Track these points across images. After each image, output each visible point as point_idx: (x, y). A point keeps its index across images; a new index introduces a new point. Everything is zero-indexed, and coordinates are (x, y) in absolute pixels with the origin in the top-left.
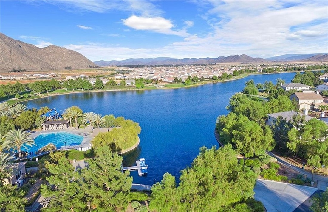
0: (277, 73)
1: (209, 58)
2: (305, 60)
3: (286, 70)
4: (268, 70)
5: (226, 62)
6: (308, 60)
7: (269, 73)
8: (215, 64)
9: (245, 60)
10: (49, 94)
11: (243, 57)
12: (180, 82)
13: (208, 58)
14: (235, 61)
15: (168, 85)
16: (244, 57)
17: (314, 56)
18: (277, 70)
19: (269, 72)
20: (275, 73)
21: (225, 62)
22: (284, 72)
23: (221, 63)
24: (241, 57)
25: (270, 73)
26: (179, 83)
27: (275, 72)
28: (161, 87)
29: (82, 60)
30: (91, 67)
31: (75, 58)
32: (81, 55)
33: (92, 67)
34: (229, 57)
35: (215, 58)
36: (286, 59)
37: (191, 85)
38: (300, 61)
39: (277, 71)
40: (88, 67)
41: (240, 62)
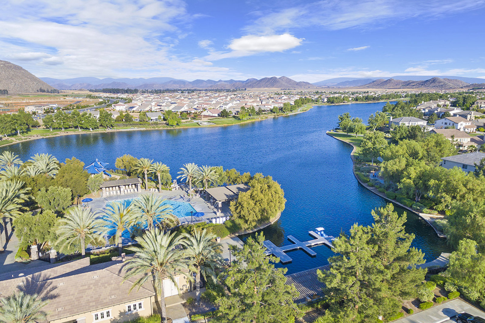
0: (346, 104)
1: (234, 81)
2: (364, 86)
3: (357, 100)
4: (335, 100)
5: (260, 87)
6: (368, 87)
7: (337, 104)
8: (245, 90)
9: (286, 84)
10: (23, 138)
11: (282, 80)
12: (230, 115)
13: (232, 81)
14: (272, 85)
15: (214, 120)
16: (284, 80)
17: (374, 82)
18: (346, 100)
19: (336, 102)
20: (344, 104)
21: (258, 88)
22: (354, 102)
23: (252, 88)
24: (280, 80)
25: (339, 104)
26: (229, 118)
27: (344, 102)
28: (206, 123)
29: (26, 79)
30: (44, 91)
31: (13, 75)
32: (24, 70)
33: (46, 91)
34: (263, 79)
35: (243, 81)
36: (339, 84)
37: (247, 121)
38: (358, 88)
39: (346, 102)
40: (38, 91)
41: (278, 87)
